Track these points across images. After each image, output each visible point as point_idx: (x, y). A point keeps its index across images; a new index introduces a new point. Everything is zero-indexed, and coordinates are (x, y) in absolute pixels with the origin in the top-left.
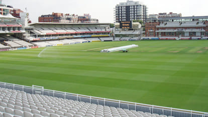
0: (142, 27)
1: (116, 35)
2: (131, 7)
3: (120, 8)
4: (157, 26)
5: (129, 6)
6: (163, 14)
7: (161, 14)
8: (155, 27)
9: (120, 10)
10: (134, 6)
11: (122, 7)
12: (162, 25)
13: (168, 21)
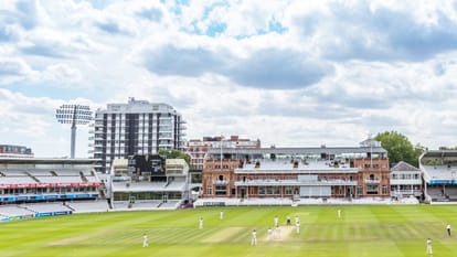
0: (190, 171)
1: (115, 193)
2: (141, 118)
3: (109, 118)
4: (237, 171)
5: (137, 115)
6: (215, 140)
7: (209, 139)
8: (232, 173)
9: (109, 125)
10: (151, 115)
11: (114, 116)
12: (249, 168)
13: (260, 156)
